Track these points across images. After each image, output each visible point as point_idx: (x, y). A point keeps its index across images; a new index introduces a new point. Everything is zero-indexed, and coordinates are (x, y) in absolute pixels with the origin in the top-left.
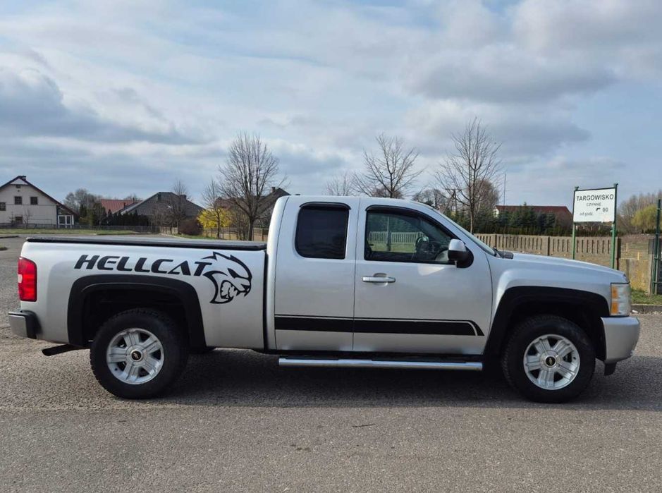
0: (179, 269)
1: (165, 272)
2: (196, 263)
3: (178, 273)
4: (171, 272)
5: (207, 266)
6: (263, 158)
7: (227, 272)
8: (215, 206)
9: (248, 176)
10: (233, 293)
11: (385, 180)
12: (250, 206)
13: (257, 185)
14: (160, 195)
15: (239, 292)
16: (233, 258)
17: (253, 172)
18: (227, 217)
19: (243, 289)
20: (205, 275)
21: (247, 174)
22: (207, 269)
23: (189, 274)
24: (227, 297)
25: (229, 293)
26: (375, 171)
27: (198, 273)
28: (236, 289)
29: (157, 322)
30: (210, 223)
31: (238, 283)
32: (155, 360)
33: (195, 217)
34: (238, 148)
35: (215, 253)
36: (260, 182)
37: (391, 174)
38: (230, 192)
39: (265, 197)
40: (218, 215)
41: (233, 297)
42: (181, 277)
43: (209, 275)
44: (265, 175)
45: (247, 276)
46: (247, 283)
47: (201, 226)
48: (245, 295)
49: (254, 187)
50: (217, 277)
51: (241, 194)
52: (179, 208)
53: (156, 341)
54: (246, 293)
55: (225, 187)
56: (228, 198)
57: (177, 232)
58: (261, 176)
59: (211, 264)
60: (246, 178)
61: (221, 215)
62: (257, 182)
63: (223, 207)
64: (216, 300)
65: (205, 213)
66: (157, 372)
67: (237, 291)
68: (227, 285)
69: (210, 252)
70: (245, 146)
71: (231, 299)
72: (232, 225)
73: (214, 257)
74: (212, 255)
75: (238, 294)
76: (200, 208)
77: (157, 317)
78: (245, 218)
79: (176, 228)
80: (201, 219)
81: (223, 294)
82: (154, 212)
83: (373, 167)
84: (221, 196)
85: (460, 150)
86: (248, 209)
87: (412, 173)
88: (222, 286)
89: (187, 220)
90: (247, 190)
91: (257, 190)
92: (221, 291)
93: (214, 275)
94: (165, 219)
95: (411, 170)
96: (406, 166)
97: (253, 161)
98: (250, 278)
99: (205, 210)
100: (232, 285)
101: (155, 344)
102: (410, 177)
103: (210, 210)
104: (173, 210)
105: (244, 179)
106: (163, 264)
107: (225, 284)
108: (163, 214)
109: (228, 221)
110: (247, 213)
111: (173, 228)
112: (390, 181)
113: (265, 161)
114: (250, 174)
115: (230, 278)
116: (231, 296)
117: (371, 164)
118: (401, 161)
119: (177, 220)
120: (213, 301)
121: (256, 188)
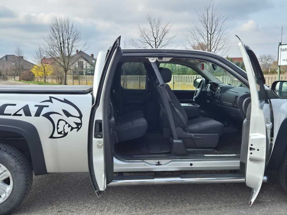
0: (22, 112)
1: (10, 115)
2: (36, 106)
3: (21, 115)
4: (15, 114)
5: (45, 108)
6: (71, 31)
7: (62, 113)
8: (41, 63)
9: (62, 42)
10: (67, 129)
11: (151, 42)
12: (64, 62)
13: (68, 48)
14: (6, 57)
15: (72, 129)
16: (66, 101)
17: (65, 40)
18: (50, 69)
19: (75, 126)
20: (44, 115)
21: (62, 41)
22: (45, 111)
23: (31, 116)
24: (63, 133)
25: (64, 129)
26: (145, 37)
27: (38, 114)
28: (69, 126)
29: (6, 155)
30: (40, 73)
31: (72, 121)
32: (6, 185)
33: (29, 70)
34: (55, 25)
35: (50, 97)
36: (70, 47)
37: (155, 39)
38: (51, 53)
39: (73, 56)
40: (44, 68)
41: (67, 133)
42: (24, 118)
43: (47, 115)
44: (73, 42)
45: (78, 115)
46: (78, 121)
47: (33, 75)
48: (78, 131)
49: (67, 49)
50: (54, 117)
51: (58, 54)
52: (19, 64)
53: (5, 171)
54: (78, 129)
55: (48, 50)
56: (50, 57)
57: (18, 79)
58: (71, 43)
59: (48, 106)
60: (61, 44)
61: (46, 68)
62: (68, 46)
63: (47, 63)
64: (54, 136)
65: (35, 67)
66: (8, 195)
67: (70, 128)
68: (62, 123)
69: (47, 97)
70: (59, 24)
71: (66, 134)
72: (53, 74)
73: (50, 101)
74: (49, 99)
75: (71, 130)
76: (33, 64)
77: (6, 151)
78: (62, 69)
79: (18, 77)
80: (34, 71)
81: (59, 131)
82: (3, 67)
83: (144, 34)
84: (45, 56)
85: (202, 22)
86: (62, 64)
87: (168, 38)
88: (58, 124)
89: (25, 72)
90: (62, 52)
91: (68, 52)
92: (58, 128)
93: (51, 116)
94: (11, 71)
95: (168, 36)
96: (165, 32)
97: (65, 34)
98: (81, 117)
99: (35, 65)
100: (66, 123)
101: (5, 173)
102: (167, 40)
103: (38, 65)
104: (16, 66)
105: (59, 45)
106: (8, 107)
107: (61, 122)
108: (9, 68)
109: (51, 72)
110: (63, 66)
111: (16, 77)
112: (155, 43)
113: (72, 33)
114: (63, 42)
115: (64, 117)
116: (66, 132)
117: (143, 32)
118: (161, 30)
119: (18, 72)
120: (52, 137)
121: (67, 50)
